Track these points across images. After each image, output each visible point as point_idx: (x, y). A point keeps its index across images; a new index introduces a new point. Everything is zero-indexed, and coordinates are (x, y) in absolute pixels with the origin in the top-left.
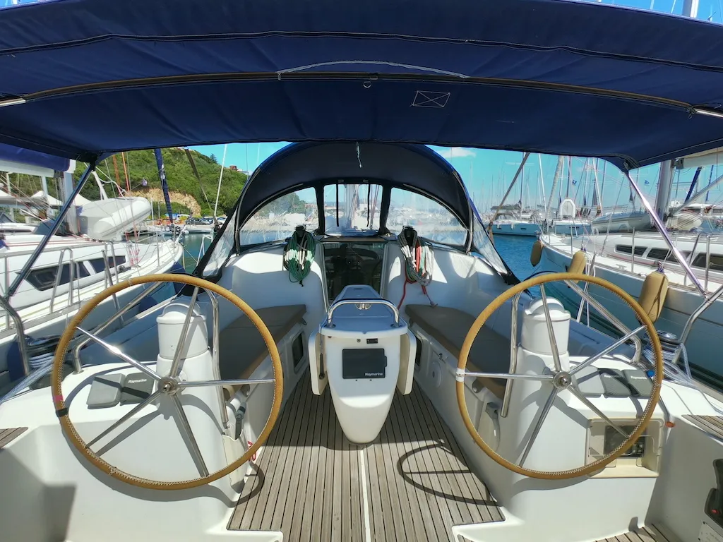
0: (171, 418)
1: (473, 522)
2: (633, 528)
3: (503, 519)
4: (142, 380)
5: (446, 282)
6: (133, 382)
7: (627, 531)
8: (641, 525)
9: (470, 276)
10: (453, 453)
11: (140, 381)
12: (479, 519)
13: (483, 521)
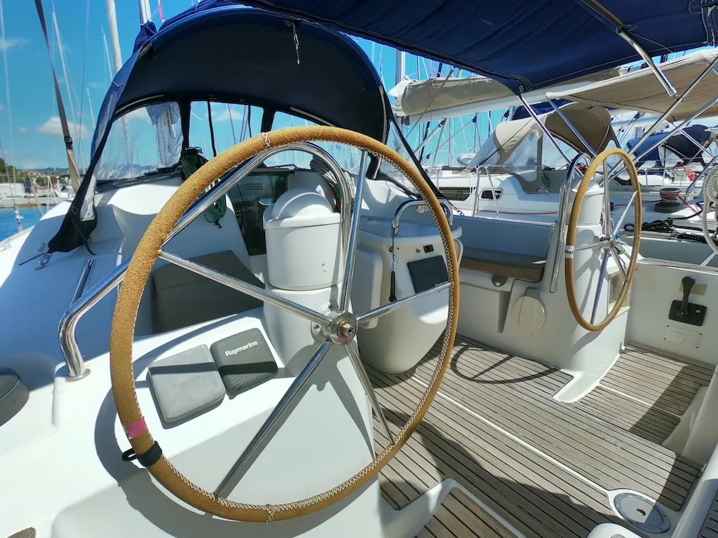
0: (328, 385)
1: (560, 388)
2: (621, 352)
3: (572, 377)
4: (250, 345)
5: (368, 208)
6: (235, 352)
7: (619, 355)
8: (623, 348)
9: (390, 200)
10: (485, 350)
11: (245, 347)
12: (561, 385)
13: (565, 384)
